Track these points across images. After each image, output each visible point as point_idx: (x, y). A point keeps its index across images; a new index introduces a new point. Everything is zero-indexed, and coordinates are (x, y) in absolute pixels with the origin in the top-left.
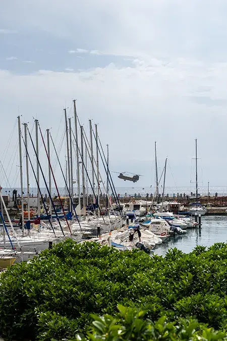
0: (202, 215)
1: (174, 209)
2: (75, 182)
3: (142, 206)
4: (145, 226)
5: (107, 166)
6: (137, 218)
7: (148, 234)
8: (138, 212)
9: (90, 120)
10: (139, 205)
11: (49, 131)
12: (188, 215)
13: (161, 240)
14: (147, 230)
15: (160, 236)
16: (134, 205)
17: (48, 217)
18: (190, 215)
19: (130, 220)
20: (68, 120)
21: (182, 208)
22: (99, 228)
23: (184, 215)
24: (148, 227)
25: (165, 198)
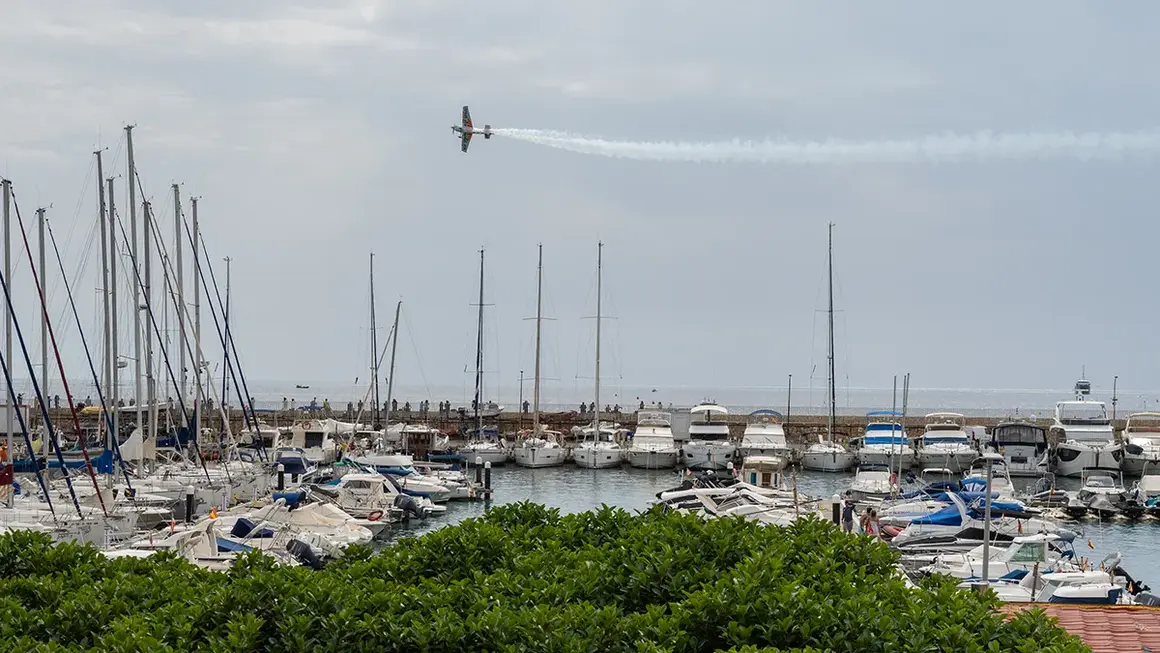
0: (493, 465)
1: (418, 446)
2: (123, 365)
3: (329, 437)
4: (326, 493)
5: (226, 319)
6: (311, 470)
7: (331, 515)
8: (314, 454)
9: (176, 186)
10: (322, 434)
11: (46, 216)
12: (457, 463)
13: (368, 534)
14: (329, 506)
15: (366, 522)
16: (308, 435)
17: (35, 466)
18: (464, 465)
19: (288, 476)
20: (106, 184)
21: (441, 443)
22: (190, 497)
23: (447, 461)
24: (335, 496)
25: (401, 415)
